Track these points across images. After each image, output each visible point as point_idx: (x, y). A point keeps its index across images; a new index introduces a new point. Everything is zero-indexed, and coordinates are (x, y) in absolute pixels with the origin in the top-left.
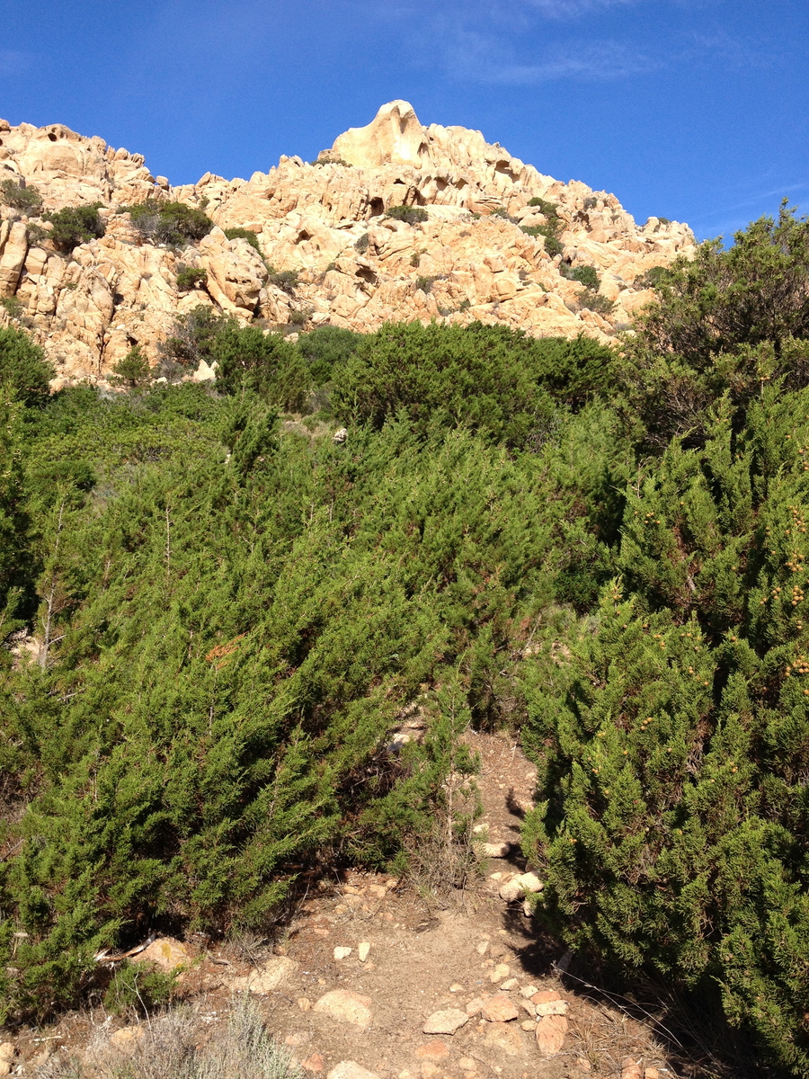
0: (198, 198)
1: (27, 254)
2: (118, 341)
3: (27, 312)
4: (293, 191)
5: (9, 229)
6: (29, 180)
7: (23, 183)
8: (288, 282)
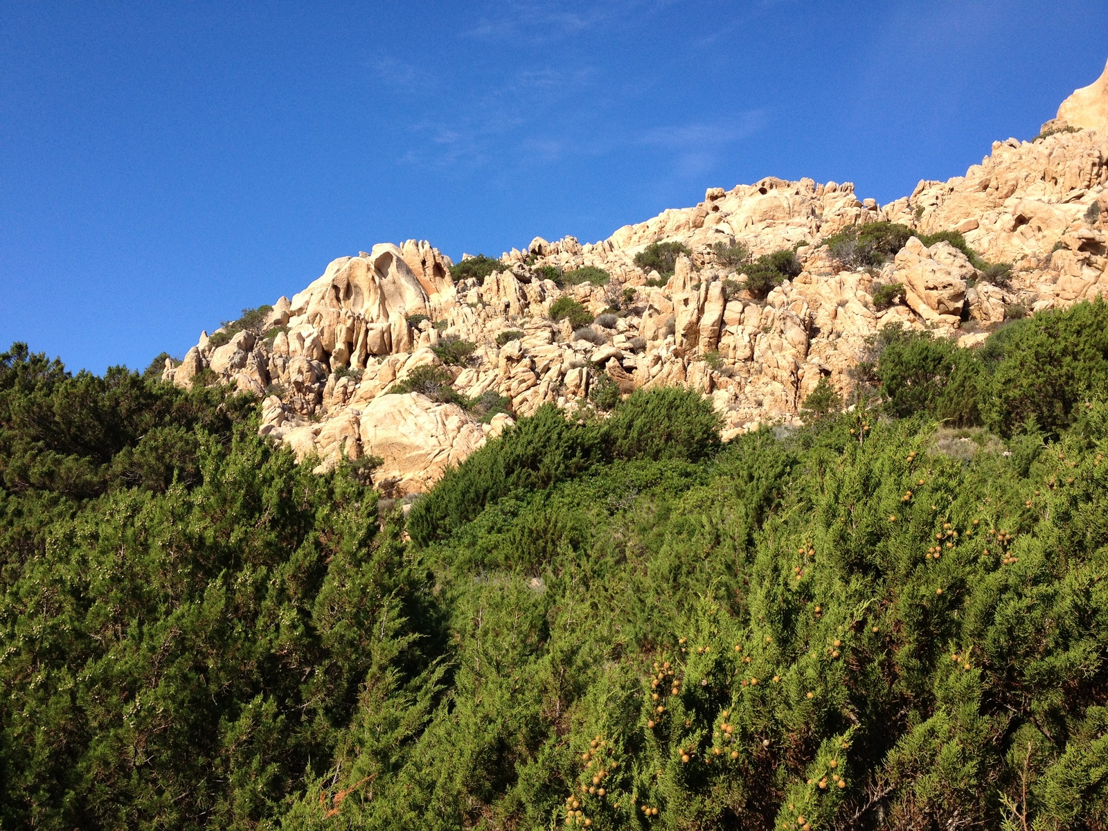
0: (912, 209)
1: (724, 309)
2: (810, 375)
3: (727, 362)
4: (1011, 176)
5: (707, 289)
6: (739, 238)
7: (733, 241)
8: (1000, 276)
